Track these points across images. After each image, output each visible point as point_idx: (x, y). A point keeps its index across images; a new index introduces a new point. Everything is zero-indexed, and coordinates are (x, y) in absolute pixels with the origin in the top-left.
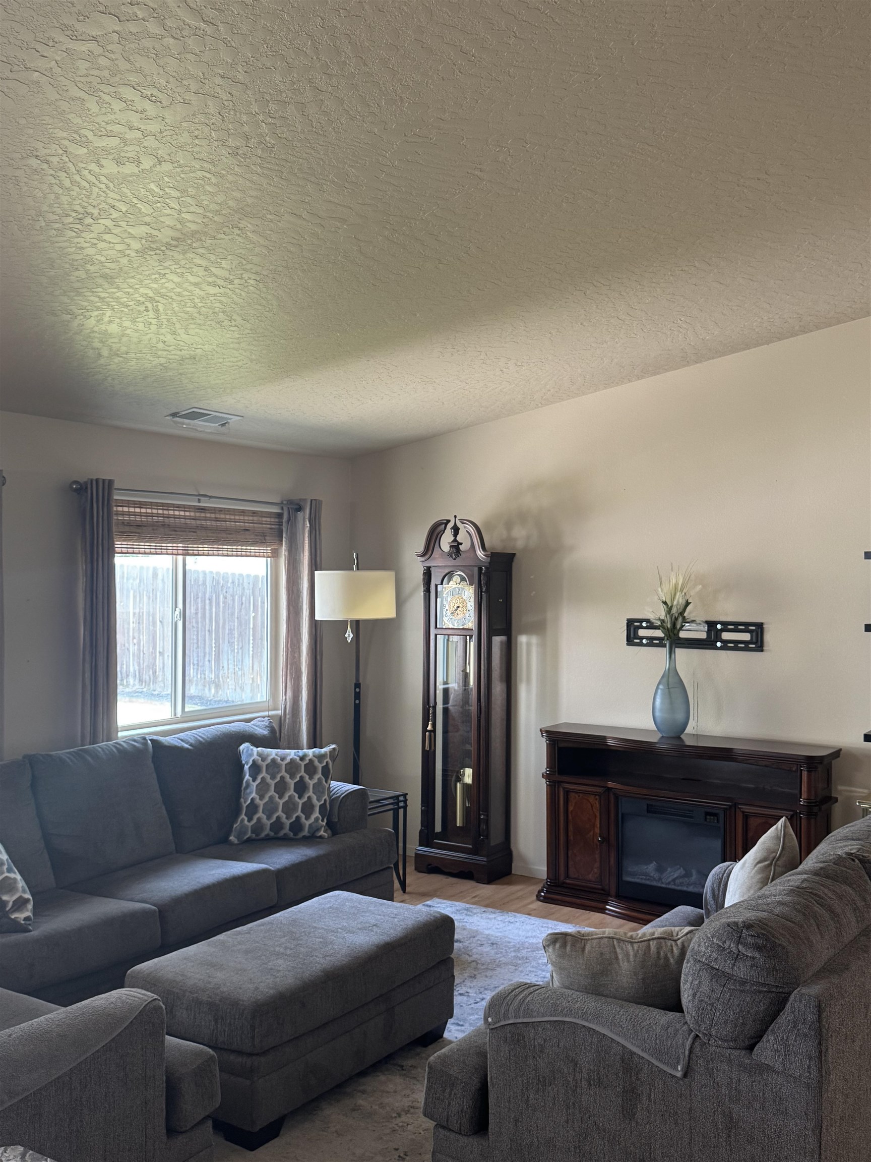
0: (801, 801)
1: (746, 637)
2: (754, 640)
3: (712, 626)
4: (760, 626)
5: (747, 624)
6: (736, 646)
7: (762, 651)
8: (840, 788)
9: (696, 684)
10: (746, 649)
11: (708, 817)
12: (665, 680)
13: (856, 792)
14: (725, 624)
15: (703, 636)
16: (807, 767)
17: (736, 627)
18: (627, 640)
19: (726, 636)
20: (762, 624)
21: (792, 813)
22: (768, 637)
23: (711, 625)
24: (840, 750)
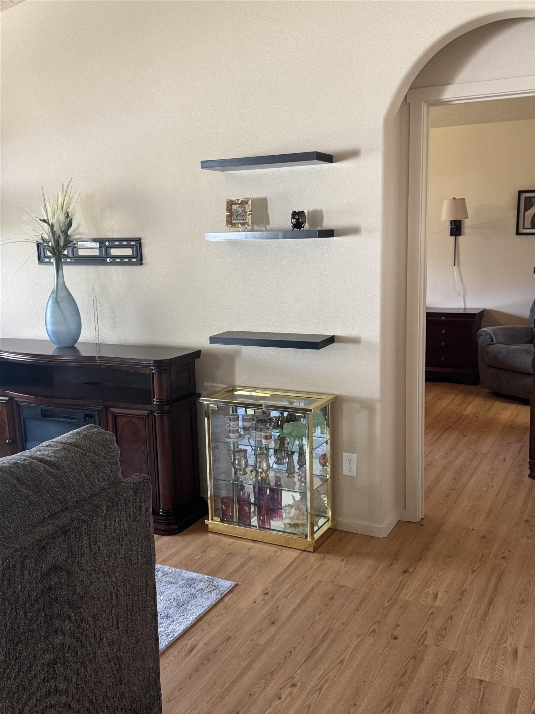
0: (154, 401)
1: (128, 252)
2: (135, 255)
3: (103, 243)
4: (138, 241)
5: (129, 240)
6: (122, 261)
7: (142, 264)
8: (206, 384)
9: (95, 298)
10: (130, 263)
11: (87, 419)
12: (54, 295)
13: (216, 387)
14: (112, 240)
15: (96, 253)
16: (159, 371)
17: (122, 242)
18: (39, 260)
19: (114, 252)
20: (140, 239)
21: (149, 412)
22: (146, 251)
23: (101, 242)
24: (200, 351)
